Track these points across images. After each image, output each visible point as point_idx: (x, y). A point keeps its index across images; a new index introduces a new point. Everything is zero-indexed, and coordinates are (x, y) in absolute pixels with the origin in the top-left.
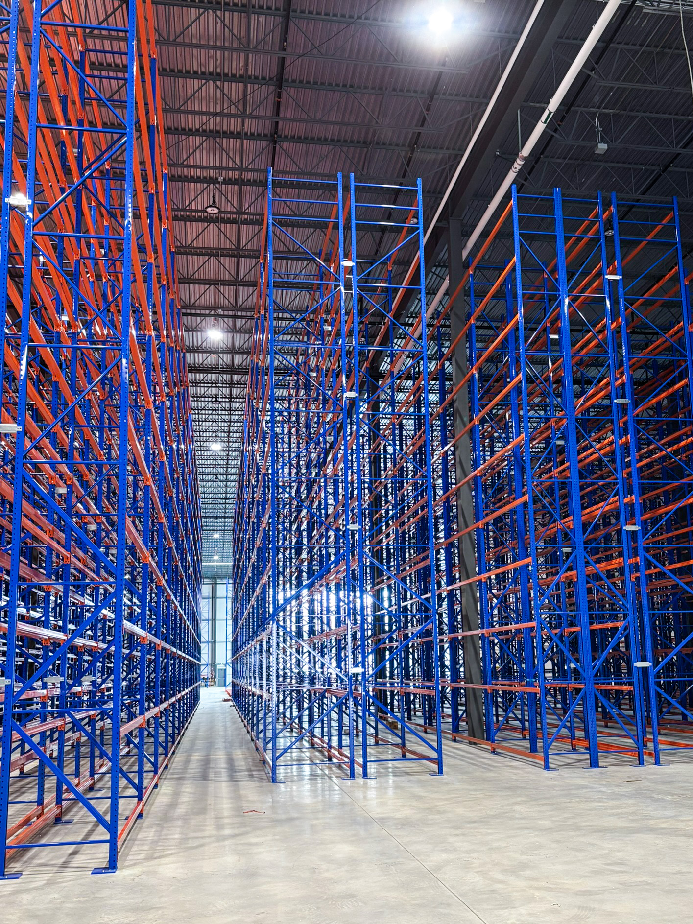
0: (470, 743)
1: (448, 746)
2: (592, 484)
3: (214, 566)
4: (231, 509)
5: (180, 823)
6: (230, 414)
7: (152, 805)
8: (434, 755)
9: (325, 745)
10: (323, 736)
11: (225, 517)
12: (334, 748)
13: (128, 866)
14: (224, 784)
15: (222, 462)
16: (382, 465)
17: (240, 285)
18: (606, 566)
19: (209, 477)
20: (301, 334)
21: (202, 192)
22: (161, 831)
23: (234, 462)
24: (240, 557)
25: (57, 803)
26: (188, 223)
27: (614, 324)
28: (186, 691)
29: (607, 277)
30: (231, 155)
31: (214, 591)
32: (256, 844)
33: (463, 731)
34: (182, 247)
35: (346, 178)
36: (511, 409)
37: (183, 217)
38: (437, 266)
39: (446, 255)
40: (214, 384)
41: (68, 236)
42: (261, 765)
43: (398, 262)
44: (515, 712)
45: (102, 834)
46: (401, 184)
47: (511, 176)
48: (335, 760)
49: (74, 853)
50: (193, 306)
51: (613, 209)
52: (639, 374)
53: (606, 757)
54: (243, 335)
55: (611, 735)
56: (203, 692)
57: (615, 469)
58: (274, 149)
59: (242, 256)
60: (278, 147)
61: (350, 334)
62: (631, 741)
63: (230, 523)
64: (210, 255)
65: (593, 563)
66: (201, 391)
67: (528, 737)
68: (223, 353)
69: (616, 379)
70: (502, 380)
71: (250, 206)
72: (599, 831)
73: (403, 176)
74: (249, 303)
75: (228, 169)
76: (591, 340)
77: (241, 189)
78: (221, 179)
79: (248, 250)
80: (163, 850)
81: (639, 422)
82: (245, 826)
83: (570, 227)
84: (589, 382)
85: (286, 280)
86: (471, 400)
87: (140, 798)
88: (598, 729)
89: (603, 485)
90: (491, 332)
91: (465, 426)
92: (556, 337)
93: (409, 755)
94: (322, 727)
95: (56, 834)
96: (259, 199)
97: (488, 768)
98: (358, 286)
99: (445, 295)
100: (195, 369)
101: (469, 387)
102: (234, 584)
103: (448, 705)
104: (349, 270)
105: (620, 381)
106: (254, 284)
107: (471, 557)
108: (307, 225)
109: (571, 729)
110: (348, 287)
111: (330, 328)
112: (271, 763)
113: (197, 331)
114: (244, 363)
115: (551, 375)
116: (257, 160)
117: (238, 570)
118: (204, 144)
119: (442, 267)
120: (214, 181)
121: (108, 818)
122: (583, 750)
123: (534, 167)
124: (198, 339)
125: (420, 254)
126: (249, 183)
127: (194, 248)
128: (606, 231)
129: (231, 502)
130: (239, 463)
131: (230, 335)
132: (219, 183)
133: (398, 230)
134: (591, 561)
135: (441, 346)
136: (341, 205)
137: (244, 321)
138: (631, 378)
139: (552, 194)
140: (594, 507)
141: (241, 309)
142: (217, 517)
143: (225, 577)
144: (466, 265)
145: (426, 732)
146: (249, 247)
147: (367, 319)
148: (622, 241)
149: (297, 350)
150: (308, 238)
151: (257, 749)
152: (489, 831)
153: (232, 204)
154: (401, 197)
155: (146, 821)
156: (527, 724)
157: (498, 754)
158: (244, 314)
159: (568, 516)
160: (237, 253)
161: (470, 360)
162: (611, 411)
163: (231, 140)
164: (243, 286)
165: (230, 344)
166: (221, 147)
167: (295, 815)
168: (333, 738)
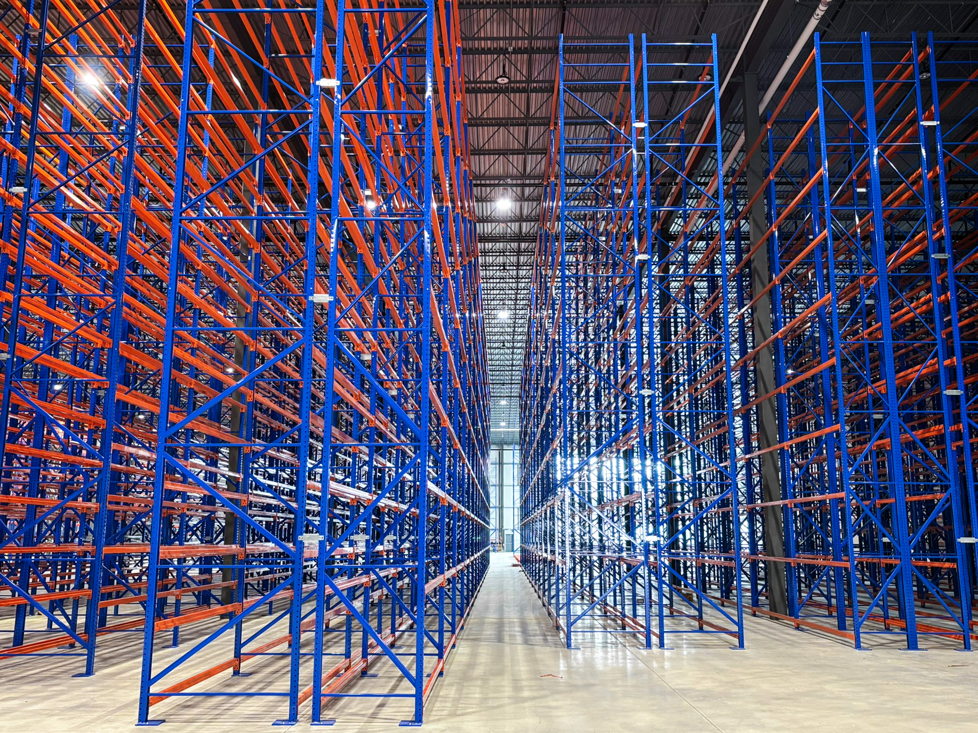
0: (772, 618)
1: (748, 621)
2: (906, 346)
3: (500, 432)
4: (517, 376)
5: (479, 683)
6: (517, 282)
7: (451, 664)
8: (735, 628)
9: (618, 614)
10: (615, 604)
11: (511, 384)
12: (628, 617)
13: (433, 721)
14: (520, 647)
15: (509, 330)
16: (673, 329)
17: (528, 154)
18: (923, 433)
19: (496, 345)
20: (589, 199)
21: (492, 63)
22: (462, 690)
23: (520, 330)
24: (528, 424)
25: (363, 657)
26: (479, 95)
27: (931, 174)
28: (476, 556)
29: (922, 123)
30: (521, 24)
31: (501, 456)
32: (556, 708)
33: (763, 605)
34: (473, 118)
35: (638, 40)
36: (814, 268)
37: (474, 89)
38: (731, 123)
39: (742, 110)
40: (503, 252)
41: (371, 114)
42: (555, 630)
43: (691, 121)
44: (821, 588)
45: (408, 689)
46: (693, 41)
47: (813, 23)
48: (628, 629)
49: (382, 705)
50: (483, 177)
51: (929, 50)
52: (958, 226)
53: (926, 639)
54: (530, 203)
55: (930, 616)
56: (493, 556)
57: (933, 329)
58: (564, 15)
59: (530, 125)
60: (567, 12)
61: (642, 197)
62: (955, 624)
63: (516, 390)
64: (499, 125)
65: (909, 431)
66: (490, 260)
67: (834, 614)
68: (511, 221)
69: (934, 233)
70: (803, 238)
71: (539, 74)
72: (923, 717)
73: (696, 32)
74: (537, 171)
75: (517, 38)
76: (903, 191)
77: (530, 57)
78: (510, 49)
79: (537, 118)
80: (465, 708)
81: (958, 278)
82: (544, 690)
83: (879, 72)
84: (902, 238)
85: (575, 145)
86: (771, 260)
87: (440, 656)
88: (916, 609)
89: (920, 347)
90: (789, 188)
91: (764, 286)
92: (863, 190)
93: (706, 627)
94: (615, 596)
95: (363, 687)
96: (548, 66)
97: (793, 644)
98: (650, 147)
99: (740, 151)
100: (484, 239)
101: (768, 245)
102: (521, 450)
103: (746, 578)
104: (641, 131)
105: (938, 234)
106: (544, 151)
107: (771, 424)
108: (596, 89)
109: (885, 608)
110: (640, 148)
111: (620, 191)
112: (566, 629)
113: (487, 201)
114: (532, 231)
115: (859, 231)
116: (546, 28)
117: (525, 436)
118: (495, 16)
119: (736, 123)
120: (504, 51)
121: (413, 673)
122: (897, 630)
123: (838, 12)
124: (488, 209)
125: (715, 109)
126: (539, 51)
127: (484, 119)
128: (921, 73)
129: (517, 368)
130: (526, 330)
131: (518, 204)
132: (508, 53)
133: (690, 88)
134: (907, 429)
135: (736, 204)
136: (632, 67)
137: (532, 189)
138: (949, 230)
139: (858, 39)
140: (910, 370)
141: (529, 177)
142: (503, 384)
143: (511, 443)
144: (764, 119)
145: (723, 605)
146: (538, 115)
147: (658, 180)
148: (940, 84)
149: (586, 215)
150: (597, 102)
151: (549, 614)
152: (798, 709)
153: (521, 73)
154: (693, 55)
155: (447, 679)
156: (834, 601)
157: (802, 630)
158: (532, 182)
159: (878, 380)
160: (526, 121)
161: (769, 217)
162: (927, 267)
163: (521, 10)
164: (532, 154)
165: (518, 212)
166: (511, 17)
167: (592, 681)
168: (626, 607)
